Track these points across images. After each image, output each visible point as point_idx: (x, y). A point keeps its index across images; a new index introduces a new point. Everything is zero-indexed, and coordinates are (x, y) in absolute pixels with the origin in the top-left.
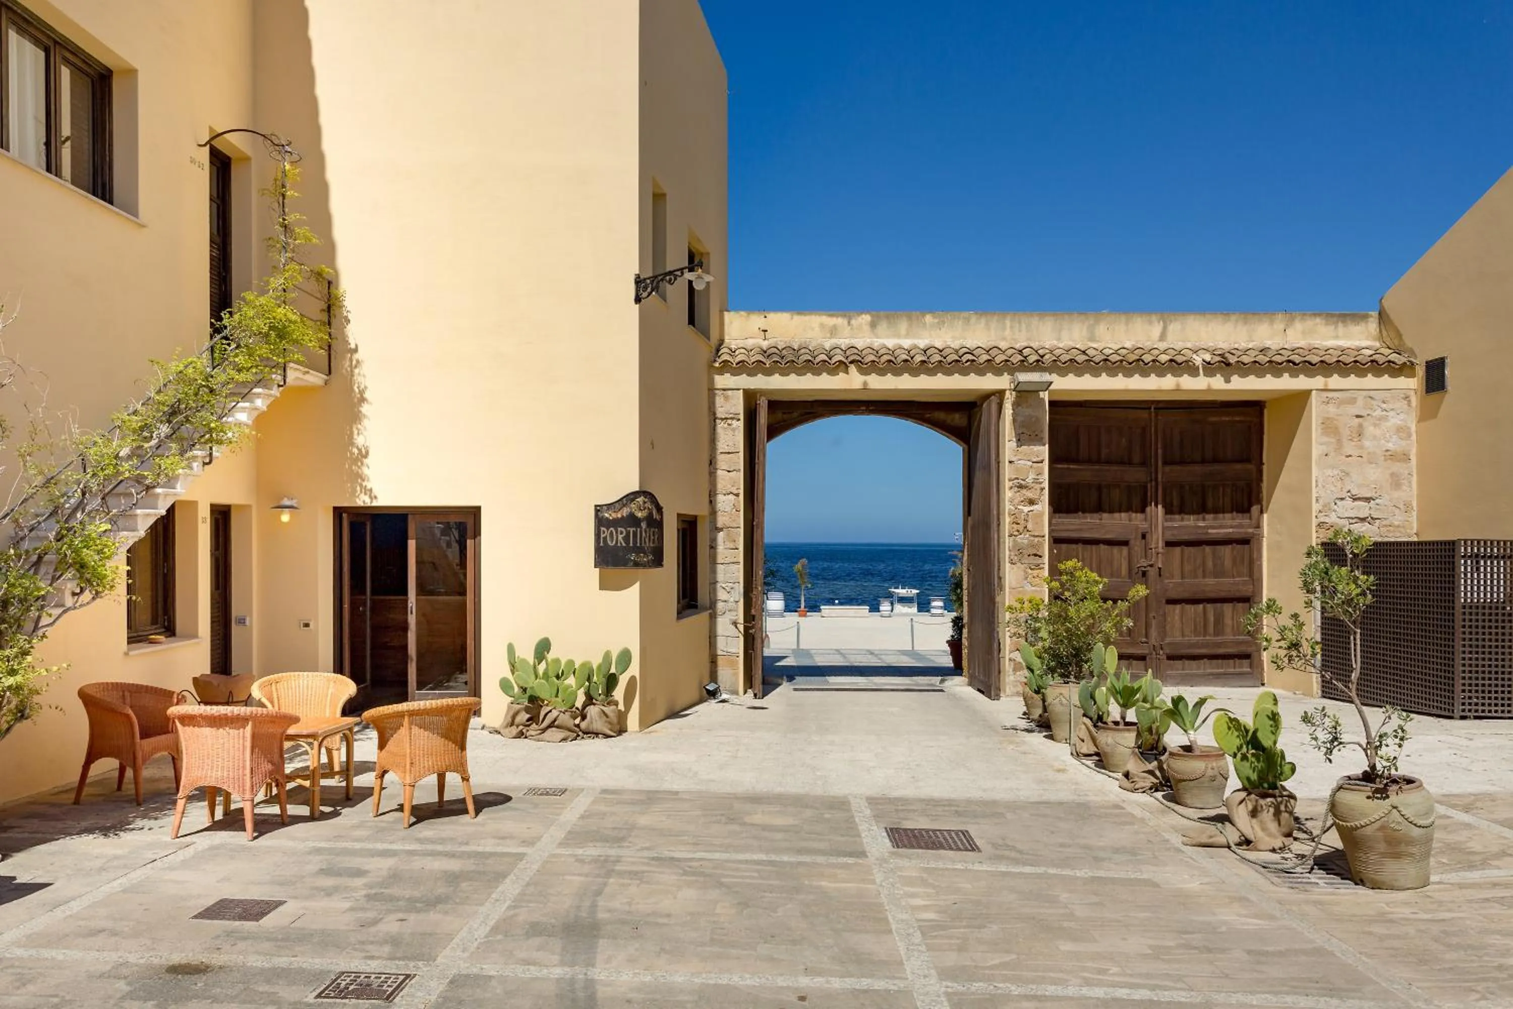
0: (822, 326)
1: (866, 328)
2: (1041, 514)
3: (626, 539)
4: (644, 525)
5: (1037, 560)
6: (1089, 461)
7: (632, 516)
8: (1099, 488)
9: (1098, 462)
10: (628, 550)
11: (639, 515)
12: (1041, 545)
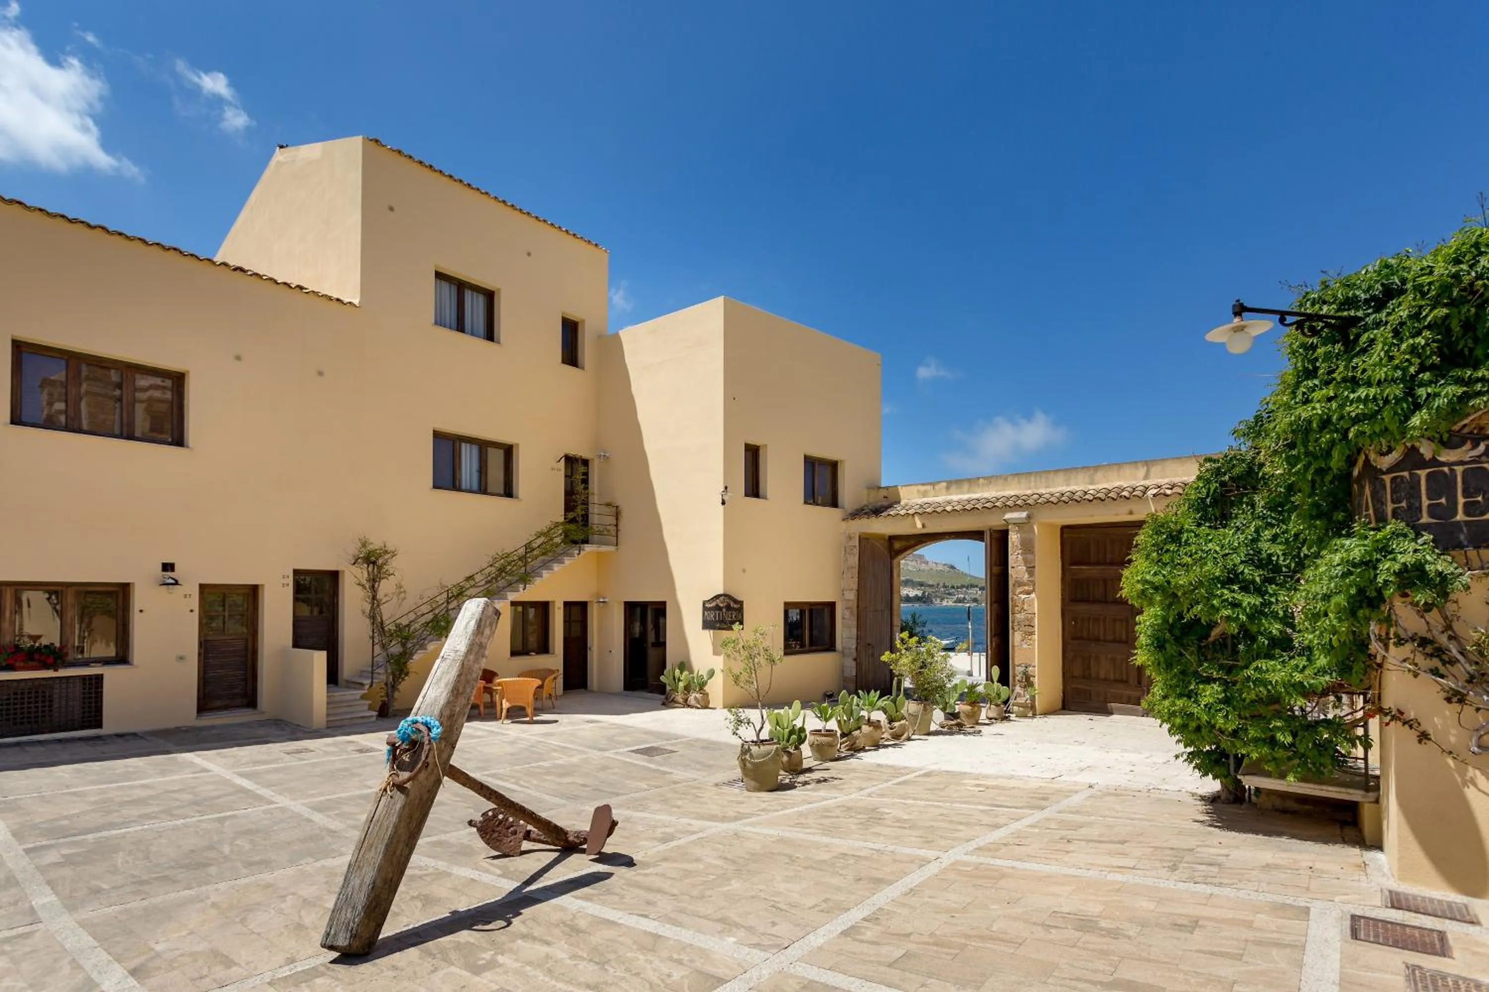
0: (918, 491)
1: (944, 490)
2: (1033, 600)
3: (715, 617)
4: (724, 610)
5: (1030, 629)
6: (1098, 563)
7: (717, 605)
8: (1105, 581)
9: (1105, 564)
10: (716, 622)
11: (721, 605)
12: (1033, 619)
